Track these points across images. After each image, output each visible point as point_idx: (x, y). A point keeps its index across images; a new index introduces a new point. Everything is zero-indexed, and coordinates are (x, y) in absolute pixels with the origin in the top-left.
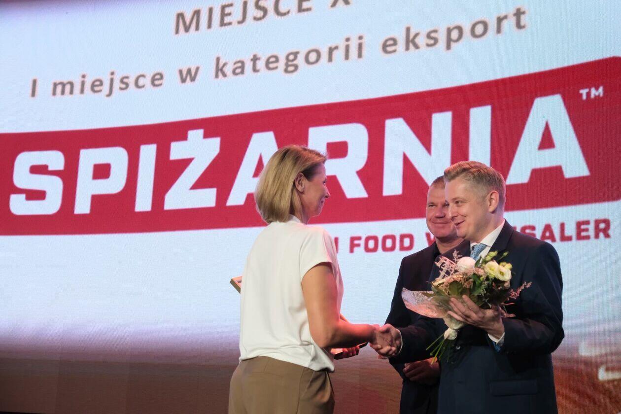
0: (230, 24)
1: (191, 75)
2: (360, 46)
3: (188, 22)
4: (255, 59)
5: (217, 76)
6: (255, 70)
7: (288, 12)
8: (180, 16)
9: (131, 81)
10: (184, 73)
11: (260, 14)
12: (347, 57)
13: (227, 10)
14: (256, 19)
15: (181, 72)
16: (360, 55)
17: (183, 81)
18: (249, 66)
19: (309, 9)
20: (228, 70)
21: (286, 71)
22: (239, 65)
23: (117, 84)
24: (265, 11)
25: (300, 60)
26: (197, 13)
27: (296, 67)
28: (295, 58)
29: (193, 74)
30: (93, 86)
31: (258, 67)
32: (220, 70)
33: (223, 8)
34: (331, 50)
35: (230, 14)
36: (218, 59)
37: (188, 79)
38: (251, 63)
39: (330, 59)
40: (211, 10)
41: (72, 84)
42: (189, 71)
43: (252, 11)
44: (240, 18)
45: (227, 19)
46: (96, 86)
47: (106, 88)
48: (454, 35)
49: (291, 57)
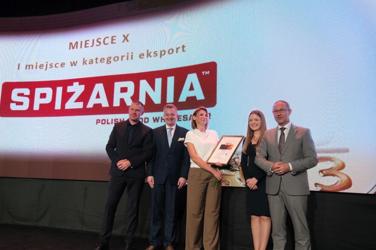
0: (88, 47)
1: (74, 64)
2: (132, 56)
3: (74, 46)
4: (97, 59)
5: (83, 64)
6: (96, 63)
7: (108, 43)
8: (71, 44)
9: (54, 65)
10: (72, 63)
11: (98, 44)
12: (127, 59)
13: (87, 42)
14: (97, 45)
15: (71, 62)
16: (132, 59)
17: (72, 65)
18: (94, 61)
19: (115, 43)
20: (87, 62)
21: (107, 63)
22: (91, 61)
23: (49, 66)
24: (100, 43)
25: (112, 60)
26: (77, 43)
27: (111, 62)
28: (110, 59)
29: (75, 63)
30: (40, 66)
31: (97, 62)
32: (84, 62)
33: (86, 41)
34: (122, 57)
35: (88, 43)
36: (84, 59)
37: (74, 65)
38: (95, 60)
39: (122, 60)
40: (81, 42)
41: (33, 66)
42: (74, 62)
43: (96, 43)
44: (91, 45)
45: (87, 45)
46: (41, 66)
47: (45, 67)
48: (162, 53)
49: (109, 59)
